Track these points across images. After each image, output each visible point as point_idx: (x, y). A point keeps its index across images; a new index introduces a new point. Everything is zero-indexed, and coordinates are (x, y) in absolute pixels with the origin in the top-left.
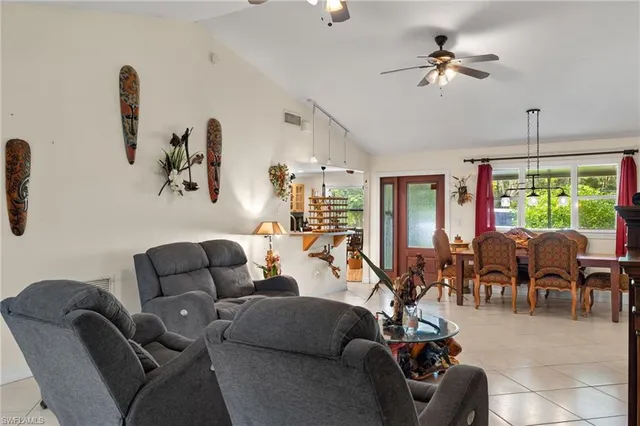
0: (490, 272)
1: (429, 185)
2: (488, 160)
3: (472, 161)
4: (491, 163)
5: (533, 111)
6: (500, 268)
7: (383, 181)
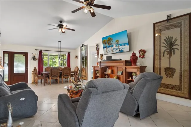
0: (54, 76)
1: (22, 55)
2: (42, 50)
3: (37, 50)
4: (42, 51)
5: (60, 41)
6: (55, 75)
7: (4, 53)
